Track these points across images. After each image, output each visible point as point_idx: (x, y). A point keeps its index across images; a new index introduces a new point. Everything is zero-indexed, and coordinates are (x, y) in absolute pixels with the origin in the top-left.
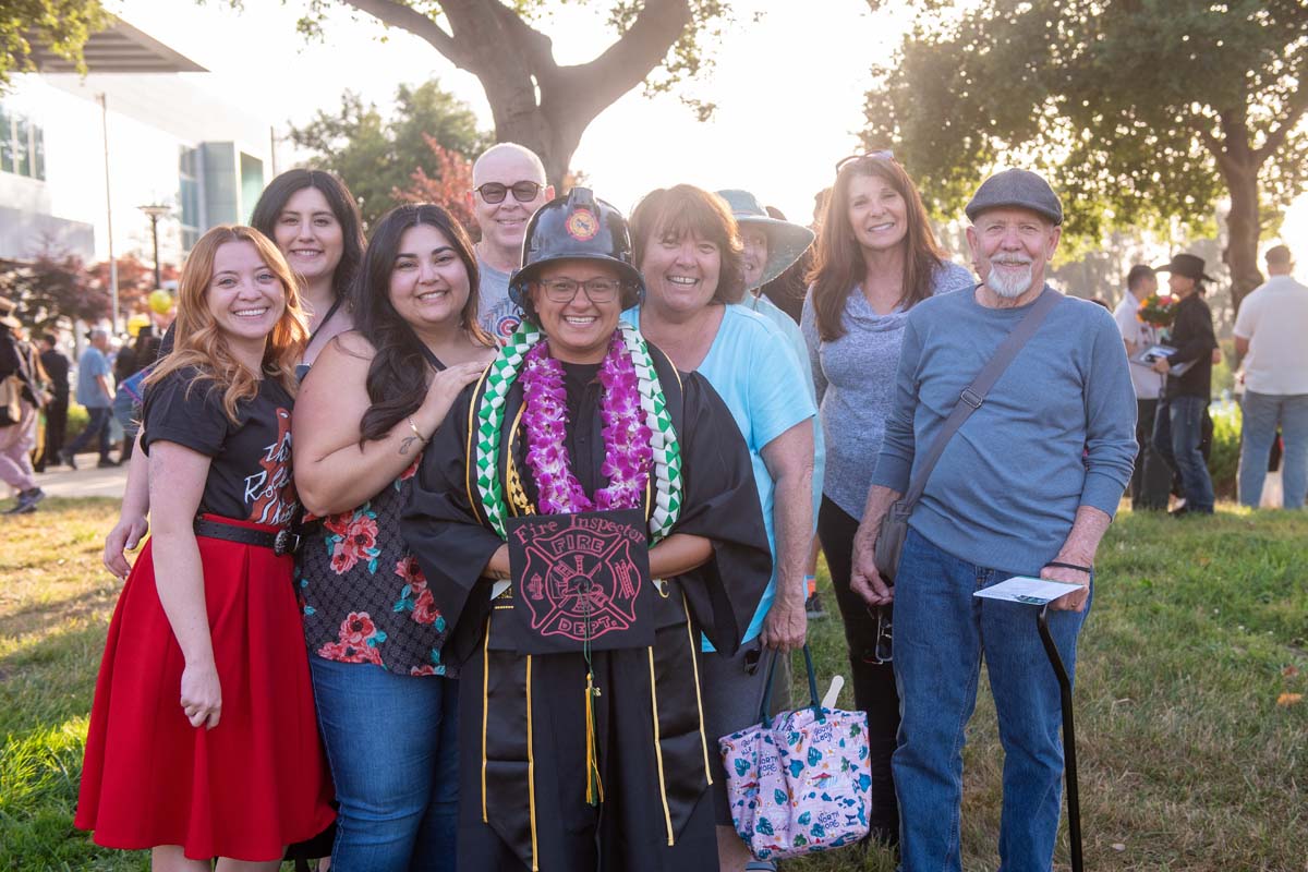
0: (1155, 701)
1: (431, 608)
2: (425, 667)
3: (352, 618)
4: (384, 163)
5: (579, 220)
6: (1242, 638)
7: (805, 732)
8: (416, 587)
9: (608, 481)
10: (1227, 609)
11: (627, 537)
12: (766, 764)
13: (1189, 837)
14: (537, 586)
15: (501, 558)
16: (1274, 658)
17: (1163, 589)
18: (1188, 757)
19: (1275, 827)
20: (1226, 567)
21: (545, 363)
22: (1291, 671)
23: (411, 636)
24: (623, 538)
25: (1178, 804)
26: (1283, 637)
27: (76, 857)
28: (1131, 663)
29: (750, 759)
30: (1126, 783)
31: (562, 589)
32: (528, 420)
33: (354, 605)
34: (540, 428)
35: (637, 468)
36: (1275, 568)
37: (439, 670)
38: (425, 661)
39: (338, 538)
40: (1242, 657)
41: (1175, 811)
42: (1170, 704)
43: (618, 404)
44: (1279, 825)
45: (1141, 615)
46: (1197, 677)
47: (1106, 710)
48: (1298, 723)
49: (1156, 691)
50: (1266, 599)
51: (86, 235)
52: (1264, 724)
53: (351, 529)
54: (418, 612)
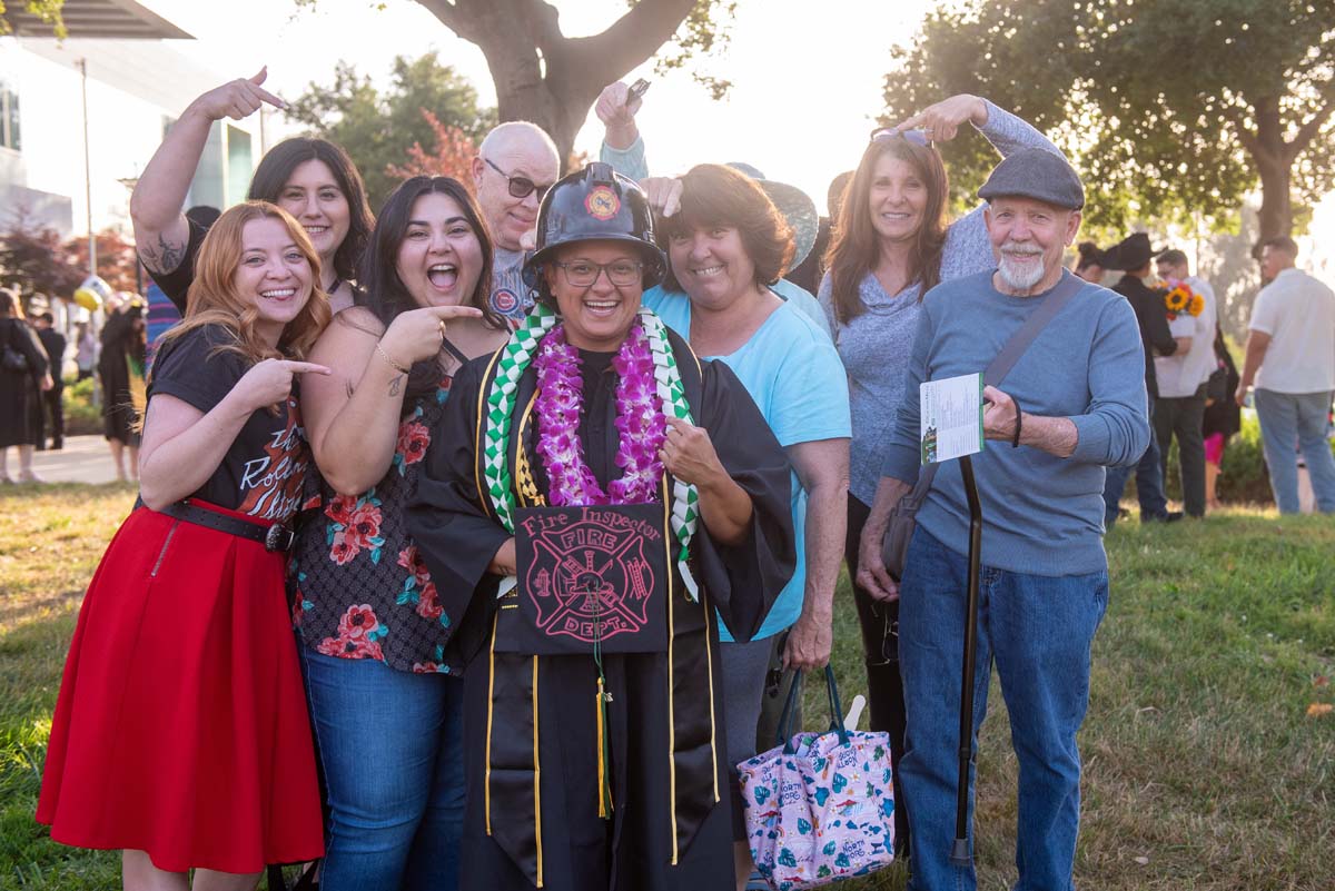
0: (1180, 709)
1: (436, 602)
2: (428, 665)
3: (354, 610)
4: (379, 139)
5: (599, 198)
6: (1270, 646)
7: (830, 758)
8: (420, 579)
9: (623, 472)
10: (1255, 616)
11: (641, 534)
12: (789, 792)
13: (1215, 850)
14: (543, 582)
15: (507, 552)
16: (1304, 667)
17: (1188, 594)
18: (1215, 768)
19: (1305, 842)
20: (1255, 573)
21: (561, 349)
22: (1321, 681)
23: (415, 631)
24: (637, 534)
25: (1203, 816)
26: (1313, 646)
27: (46, 857)
28: (1155, 671)
29: (770, 787)
30: (1150, 794)
31: (570, 586)
32: (541, 407)
33: (356, 598)
34: (552, 415)
35: (653, 457)
36: (1305, 575)
37: (443, 669)
38: (427, 657)
39: (339, 527)
40: (1271, 666)
41: (1201, 824)
42: (1196, 713)
43: (632, 392)
44: (1308, 839)
45: (1166, 621)
46: (1223, 686)
47: (1130, 720)
48: (1329, 735)
49: (1182, 699)
50: (1296, 606)
51: (64, 208)
52: (1293, 735)
53: (354, 517)
54: (423, 605)
